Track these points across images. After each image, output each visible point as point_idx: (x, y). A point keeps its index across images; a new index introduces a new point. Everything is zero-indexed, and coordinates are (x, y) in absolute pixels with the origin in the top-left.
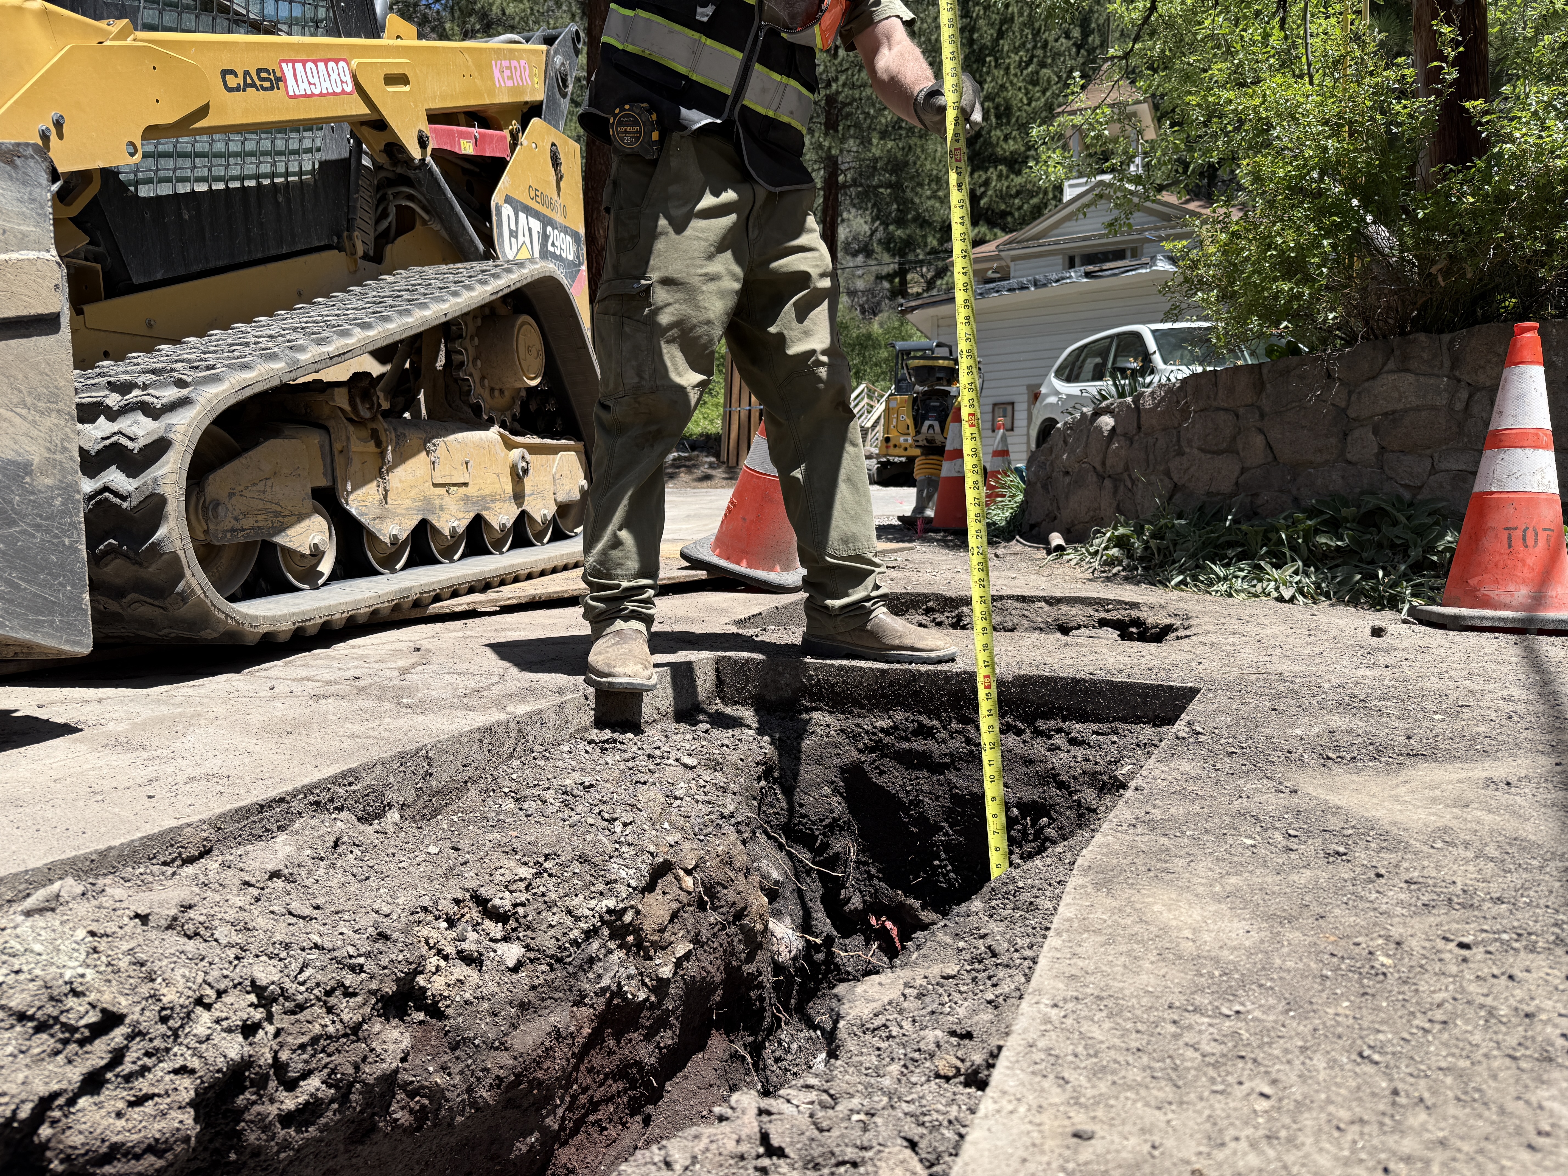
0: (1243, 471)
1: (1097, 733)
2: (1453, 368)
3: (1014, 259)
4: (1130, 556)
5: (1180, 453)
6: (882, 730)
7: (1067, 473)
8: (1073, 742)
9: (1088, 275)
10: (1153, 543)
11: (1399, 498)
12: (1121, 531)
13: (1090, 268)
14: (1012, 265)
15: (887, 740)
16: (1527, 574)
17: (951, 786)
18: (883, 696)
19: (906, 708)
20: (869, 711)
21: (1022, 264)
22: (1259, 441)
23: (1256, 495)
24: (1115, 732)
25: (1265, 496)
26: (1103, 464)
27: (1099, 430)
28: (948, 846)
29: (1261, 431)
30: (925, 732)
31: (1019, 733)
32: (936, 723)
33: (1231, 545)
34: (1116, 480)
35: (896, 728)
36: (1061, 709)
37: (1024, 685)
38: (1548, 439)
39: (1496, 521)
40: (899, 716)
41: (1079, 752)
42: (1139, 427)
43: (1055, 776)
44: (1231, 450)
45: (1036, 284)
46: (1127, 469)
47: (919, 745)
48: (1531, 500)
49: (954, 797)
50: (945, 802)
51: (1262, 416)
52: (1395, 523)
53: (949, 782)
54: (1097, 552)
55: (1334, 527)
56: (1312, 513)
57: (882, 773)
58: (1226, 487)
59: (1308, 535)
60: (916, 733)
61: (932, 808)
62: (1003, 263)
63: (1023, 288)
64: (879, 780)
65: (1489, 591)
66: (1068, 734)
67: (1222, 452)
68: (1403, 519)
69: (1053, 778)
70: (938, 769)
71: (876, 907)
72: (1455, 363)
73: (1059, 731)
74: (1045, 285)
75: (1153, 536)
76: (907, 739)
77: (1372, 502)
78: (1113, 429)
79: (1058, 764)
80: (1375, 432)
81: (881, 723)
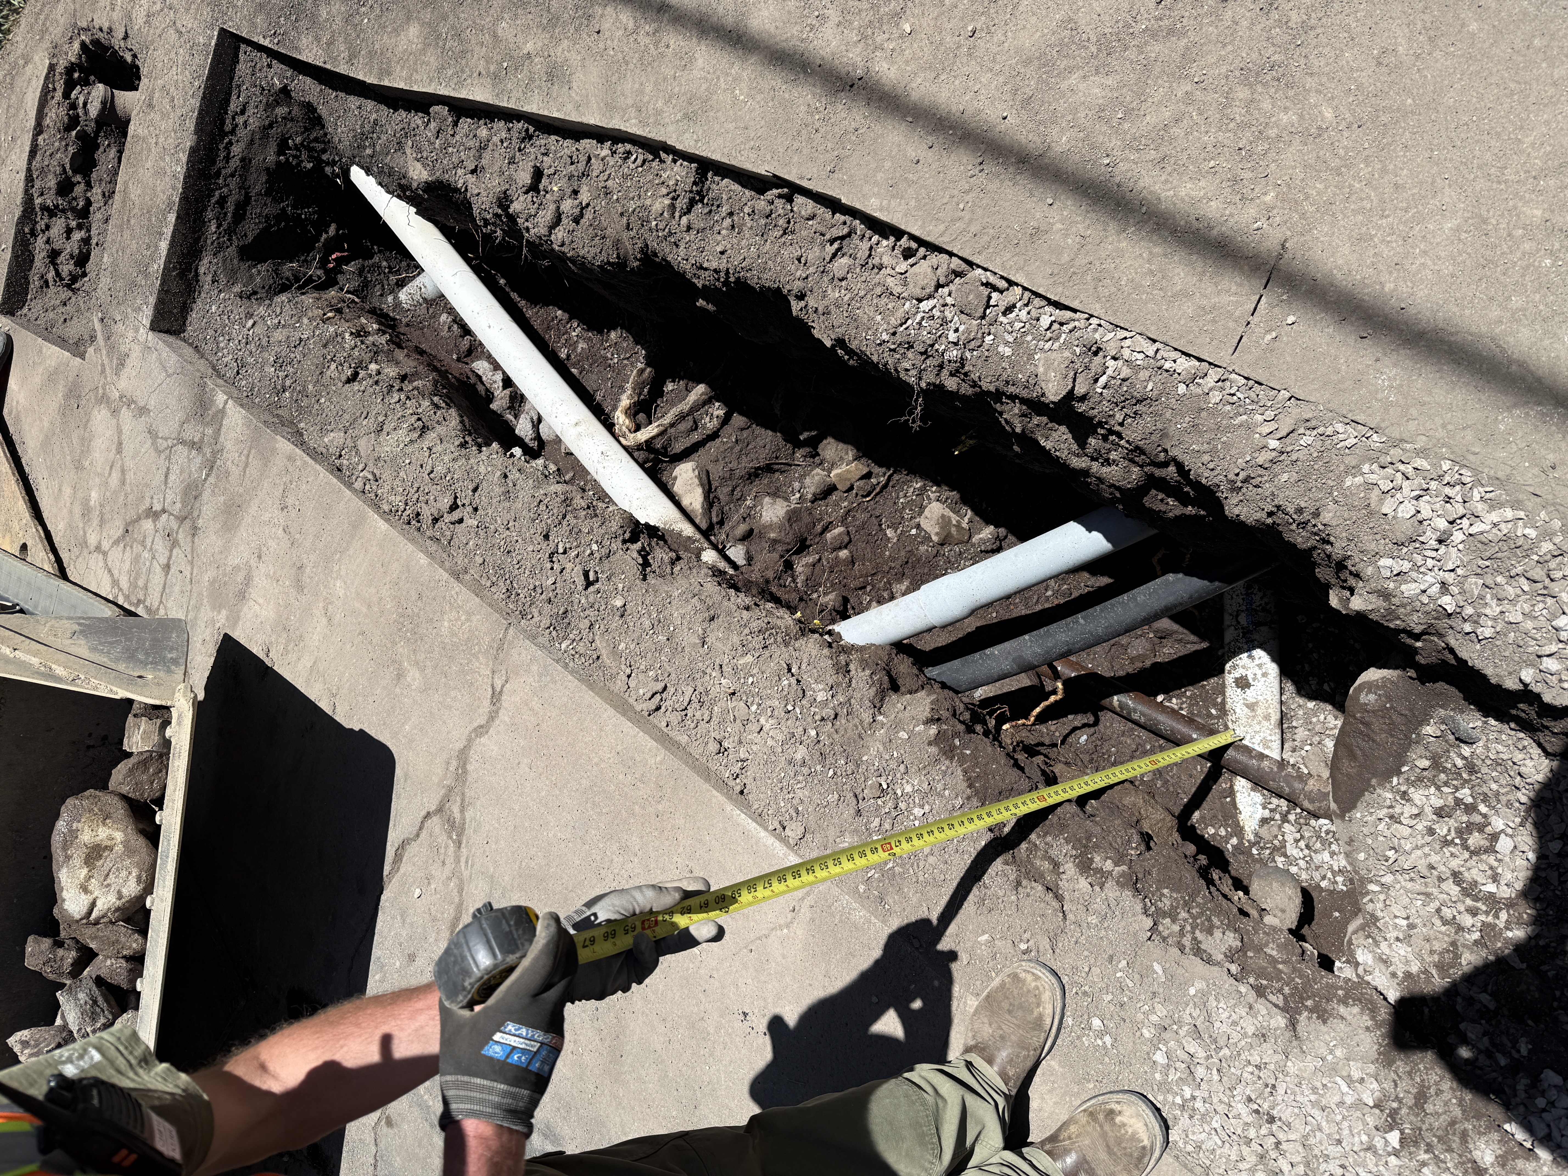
1: (239, 97)
6: (218, 227)
8: (243, 112)
15: (225, 225)
17: (259, 194)
18: (195, 222)
19: (205, 209)
20: (203, 234)
24: (239, 86)
28: (295, 207)
30: (222, 201)
31: (230, 143)
32: (217, 193)
35: (218, 219)
36: (219, 113)
37: (201, 129)
40: (210, 214)
41: (250, 111)
43: (265, 128)
47: (230, 207)
49: (266, 195)
50: (269, 200)
53: (257, 194)
57: (245, 235)
60: (222, 208)
61: (271, 209)
64: (250, 238)
66: (236, 113)
69: (265, 129)
70: (247, 200)
73: (234, 119)
76: (226, 214)
79: (257, 124)
81: (213, 228)
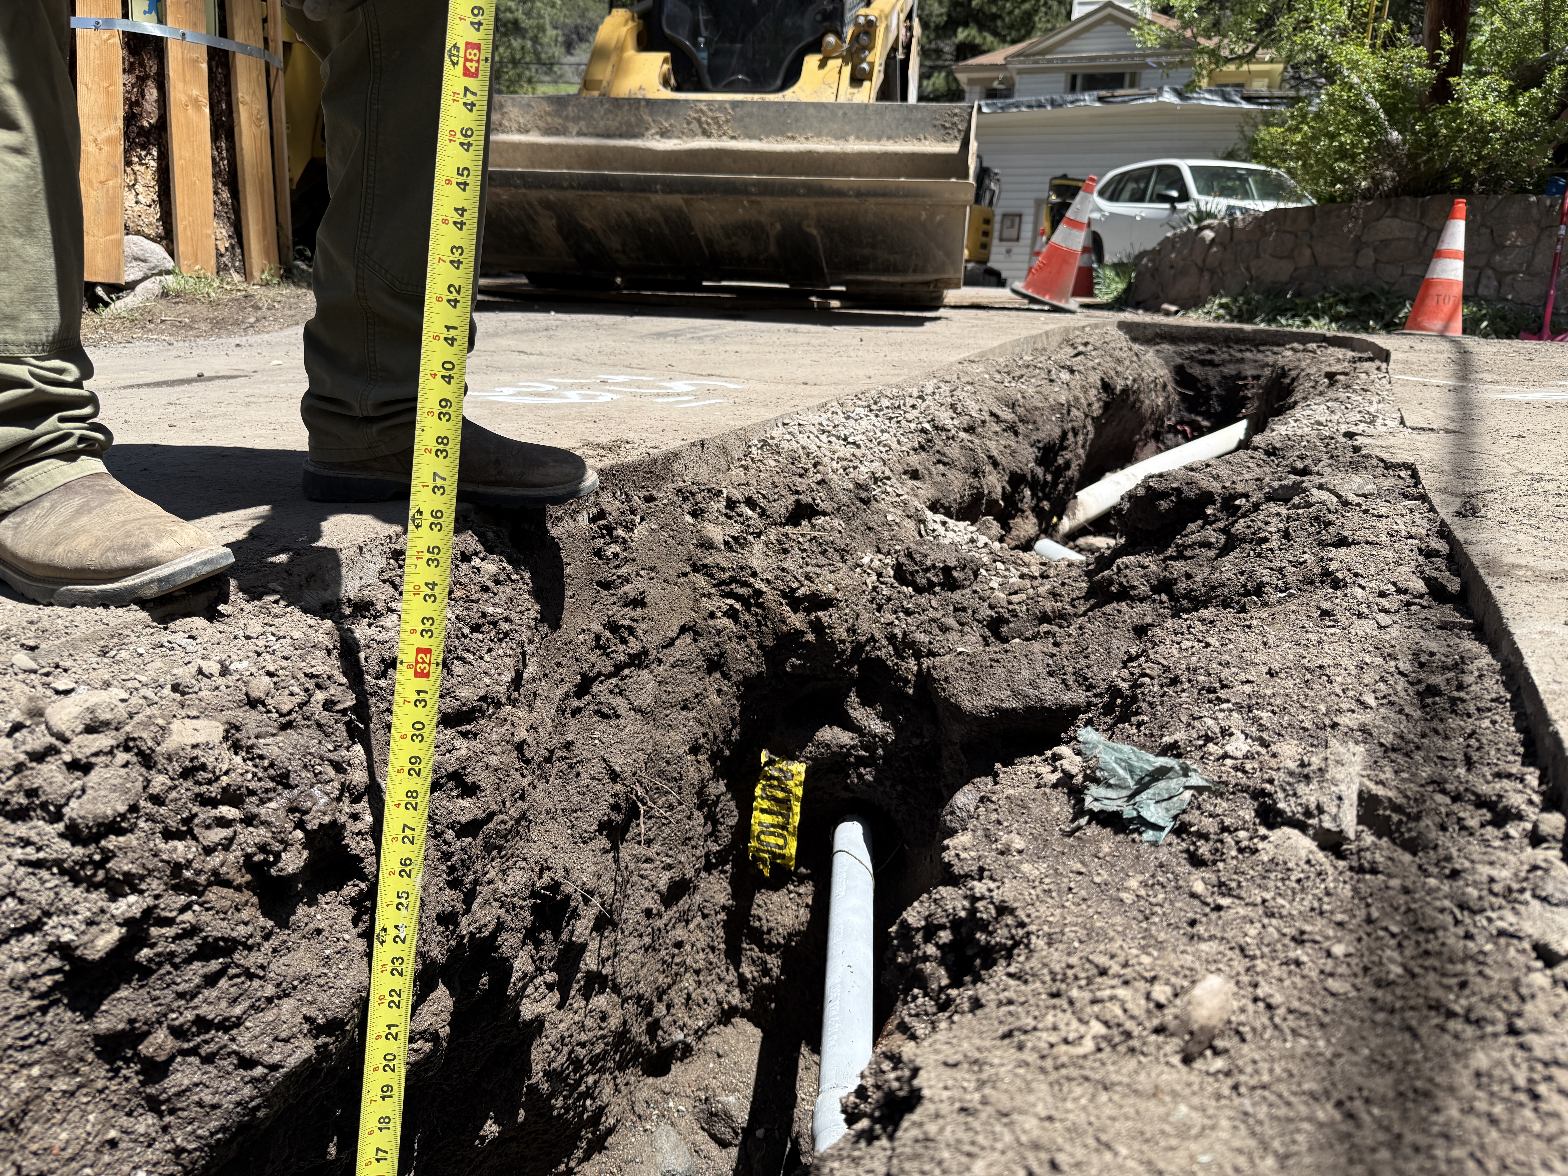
0: (1296, 269)
2: (1422, 217)
3: (1020, 72)
4: (1230, 314)
5: (1258, 257)
6: (1193, 352)
7: (1172, 267)
8: (1274, 354)
9: (1101, 99)
10: (1245, 307)
11: (1382, 289)
12: (1224, 300)
13: (1103, 93)
14: (1017, 78)
15: (1196, 355)
16: (1443, 316)
17: (1221, 372)
18: (1194, 337)
19: (1204, 342)
20: (1186, 343)
21: (1027, 78)
22: (1308, 252)
23: (1301, 284)
25: (1307, 285)
26: (1204, 261)
27: (1203, 239)
28: (1217, 396)
29: (1310, 246)
30: (1211, 352)
31: (1252, 350)
32: (1216, 349)
33: (1287, 310)
34: (1212, 272)
35: (1199, 351)
36: (1269, 342)
37: (1256, 333)
38: (1462, 255)
39: (1433, 292)
40: (1201, 346)
41: (1275, 357)
42: (1231, 239)
43: (1268, 365)
44: (1290, 257)
45: (1053, 103)
46: (1220, 265)
47: (1208, 357)
48: (1450, 283)
49: (1221, 376)
50: (1218, 379)
51: (1312, 237)
52: (1379, 302)
54: (1209, 313)
55: (1345, 302)
56: (1336, 295)
57: (1192, 368)
58: (1284, 278)
59: (1331, 307)
60: (1207, 352)
61: (1212, 381)
62: (1008, 74)
63: (1040, 106)
64: (1190, 371)
65: (1426, 324)
66: (1272, 351)
67: (1282, 258)
68: (1383, 299)
70: (1217, 366)
71: (1181, 422)
72: (1423, 214)
73: (1268, 351)
74: (1060, 105)
75: (1245, 303)
76: (1204, 355)
77: (1368, 289)
78: (1213, 240)
79: (1269, 361)
80: (1375, 251)
81: (1193, 348)
